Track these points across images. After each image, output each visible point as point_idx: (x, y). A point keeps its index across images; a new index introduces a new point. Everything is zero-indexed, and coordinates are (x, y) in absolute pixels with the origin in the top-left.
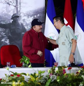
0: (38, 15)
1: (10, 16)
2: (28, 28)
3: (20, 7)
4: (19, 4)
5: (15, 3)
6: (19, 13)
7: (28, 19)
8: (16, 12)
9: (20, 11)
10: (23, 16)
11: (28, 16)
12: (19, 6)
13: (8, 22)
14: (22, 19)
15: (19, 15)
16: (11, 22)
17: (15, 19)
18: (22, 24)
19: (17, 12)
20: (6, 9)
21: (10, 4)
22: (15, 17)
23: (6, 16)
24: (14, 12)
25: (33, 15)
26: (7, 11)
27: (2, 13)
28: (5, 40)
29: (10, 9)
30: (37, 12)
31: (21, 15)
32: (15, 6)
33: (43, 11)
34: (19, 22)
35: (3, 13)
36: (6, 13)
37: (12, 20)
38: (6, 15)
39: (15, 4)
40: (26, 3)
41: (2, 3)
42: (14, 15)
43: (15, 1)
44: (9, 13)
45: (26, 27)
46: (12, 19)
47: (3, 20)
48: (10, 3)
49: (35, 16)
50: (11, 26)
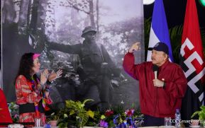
0: (132, 31)
1: (79, 30)
2: (113, 54)
3: (98, 14)
4: (95, 10)
5: (88, 7)
6: (96, 26)
7: (114, 38)
8: (90, 24)
9: (97, 22)
10: (103, 31)
11: (114, 31)
12: (95, 13)
13: (77, 43)
14: (102, 38)
15: (96, 30)
16: (82, 42)
17: (89, 36)
18: (102, 47)
19: (93, 23)
21: (78, 9)
23: (72, 31)
24: (86, 23)
25: (123, 31)
26: (72, 21)
27: (64, 24)
28: (72, 75)
29: (79, 19)
30: (129, 26)
31: (100, 29)
32: (88, 13)
33: (140, 23)
34: (97, 42)
35: (67, 24)
36: (72, 24)
37: (84, 39)
38: (71, 28)
39: (88, 10)
40: (108, 8)
41: (63, 5)
42: (86, 29)
43: (88, 4)
44: (78, 26)
45: (110, 53)
46: (83, 36)
48: (79, 7)
49: (127, 33)
50: (82, 49)
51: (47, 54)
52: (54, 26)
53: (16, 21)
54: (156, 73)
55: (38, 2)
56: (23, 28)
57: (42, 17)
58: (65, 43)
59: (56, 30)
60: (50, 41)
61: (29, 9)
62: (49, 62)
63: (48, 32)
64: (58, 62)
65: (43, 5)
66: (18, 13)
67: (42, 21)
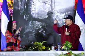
0: (69, 12)
2: (60, 22)
3: (54, 5)
4: (53, 3)
5: (50, 2)
6: (53, 11)
7: (61, 16)
8: (50, 10)
9: (54, 9)
10: (56, 12)
11: (61, 13)
12: (53, 5)
13: (45, 18)
14: (56, 15)
15: (53, 12)
16: (47, 17)
17: (50, 15)
19: (52, 9)
20: (43, 7)
21: (46, 3)
22: (50, 14)
23: (43, 13)
24: (49, 9)
25: (65, 12)
26: (43, 8)
27: (40, 10)
28: (42, 32)
29: (46, 7)
30: (68, 10)
31: (55, 12)
32: (50, 5)
34: (53, 17)
35: (41, 10)
36: (43, 10)
37: (48, 16)
39: (50, 4)
41: (40, 2)
42: (49, 12)
43: (50, 1)
44: (45, 11)
45: (59, 22)
47: (40, 15)
48: (46, 2)
49: (67, 13)
50: (47, 20)
51: (32, 23)
52: (35, 11)
53: (19, 9)
54: (66, 29)
55: (29, 1)
56: (22, 12)
57: (30, 7)
58: (40, 18)
59: (36, 13)
60: (33, 17)
61: (25, 4)
62: (32, 26)
63: (33, 13)
64: (36, 26)
65: (31, 2)
66: (20, 5)
67: (30, 9)
